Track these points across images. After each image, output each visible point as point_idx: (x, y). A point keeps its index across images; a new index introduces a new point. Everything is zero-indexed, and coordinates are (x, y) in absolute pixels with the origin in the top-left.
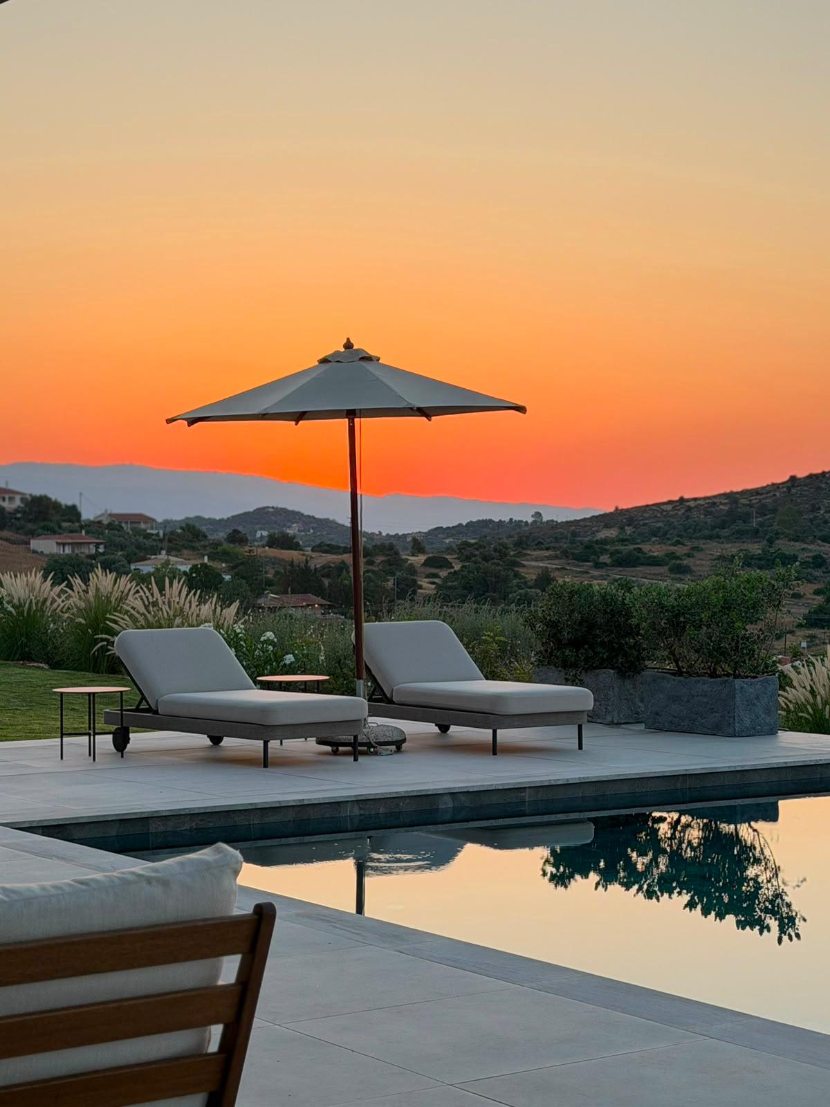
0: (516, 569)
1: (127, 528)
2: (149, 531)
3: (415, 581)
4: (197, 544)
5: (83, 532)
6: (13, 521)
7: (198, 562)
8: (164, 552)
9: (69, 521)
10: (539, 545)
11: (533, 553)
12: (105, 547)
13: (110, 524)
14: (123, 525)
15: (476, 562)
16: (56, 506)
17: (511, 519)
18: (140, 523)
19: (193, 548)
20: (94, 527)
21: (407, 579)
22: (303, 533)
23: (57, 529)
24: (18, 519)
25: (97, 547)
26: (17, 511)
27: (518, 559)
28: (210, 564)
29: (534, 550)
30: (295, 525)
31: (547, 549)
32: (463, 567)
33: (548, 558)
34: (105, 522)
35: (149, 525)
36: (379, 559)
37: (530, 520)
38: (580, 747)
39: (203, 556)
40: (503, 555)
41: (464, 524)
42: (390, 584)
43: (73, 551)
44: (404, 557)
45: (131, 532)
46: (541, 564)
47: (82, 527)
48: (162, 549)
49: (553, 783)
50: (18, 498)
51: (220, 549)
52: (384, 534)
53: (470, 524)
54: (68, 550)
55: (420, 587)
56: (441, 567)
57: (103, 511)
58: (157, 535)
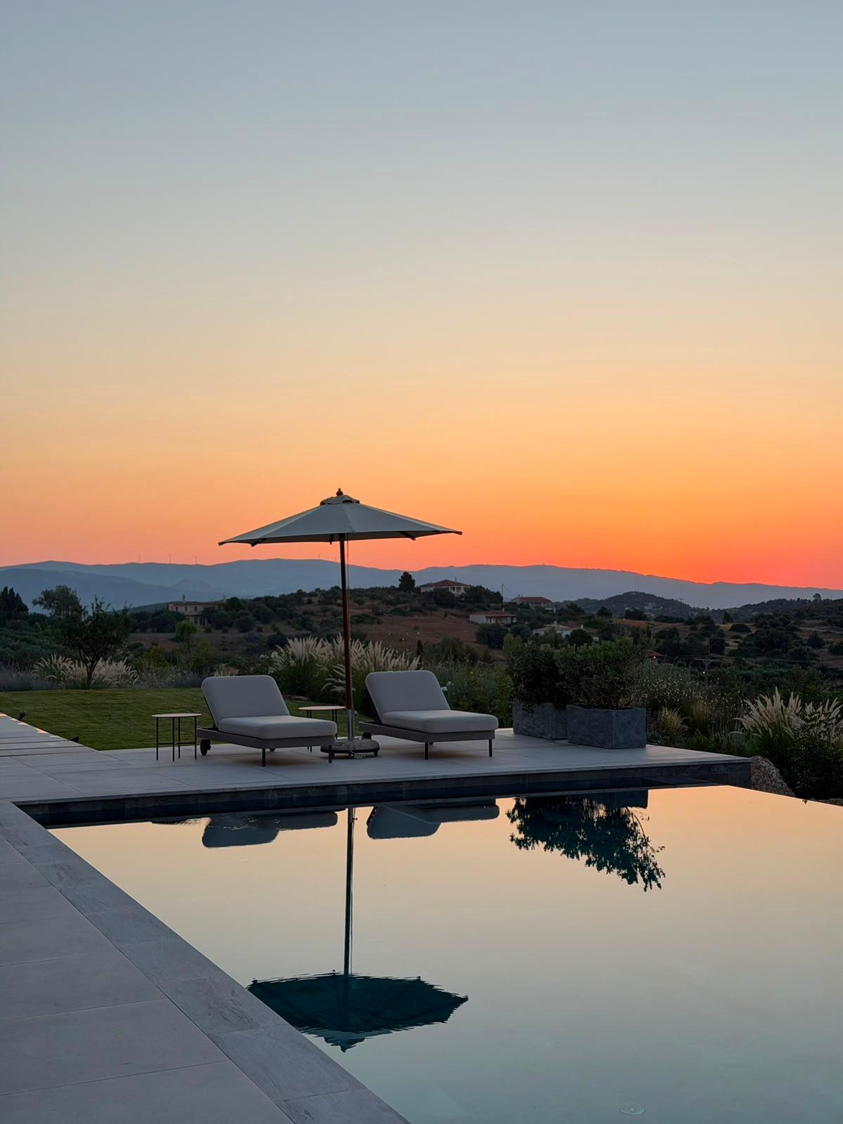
0: (795, 633)
1: (532, 606)
2: (547, 609)
3: (723, 641)
4: (578, 617)
5: (503, 610)
6: (459, 603)
7: (576, 629)
8: (555, 622)
9: (496, 602)
10: (812, 616)
11: (807, 622)
12: (518, 619)
13: (521, 604)
14: (530, 605)
15: (766, 628)
16: (487, 593)
17: (799, 599)
18: (540, 603)
19: (575, 620)
20: (512, 606)
21: (718, 640)
22: (656, 609)
23: (486, 608)
24: (462, 601)
25: (512, 620)
26: (462, 596)
27: (797, 626)
28: (585, 630)
29: (809, 620)
30: (650, 604)
31: (818, 619)
32: (757, 631)
33: (819, 625)
34: (519, 603)
35: (547, 605)
36: (700, 626)
37: (812, 599)
38: (491, 755)
39: (581, 624)
40: (786, 623)
41: (766, 602)
42: (706, 643)
43: (496, 621)
44: (717, 625)
45: (534, 609)
46: (813, 629)
47: (503, 606)
48: (554, 620)
49: (422, 779)
50: (462, 588)
51: (592, 620)
52: (710, 609)
53: (770, 602)
54: (493, 621)
55: (728, 645)
56: (742, 631)
57: (517, 596)
58: (552, 611)
